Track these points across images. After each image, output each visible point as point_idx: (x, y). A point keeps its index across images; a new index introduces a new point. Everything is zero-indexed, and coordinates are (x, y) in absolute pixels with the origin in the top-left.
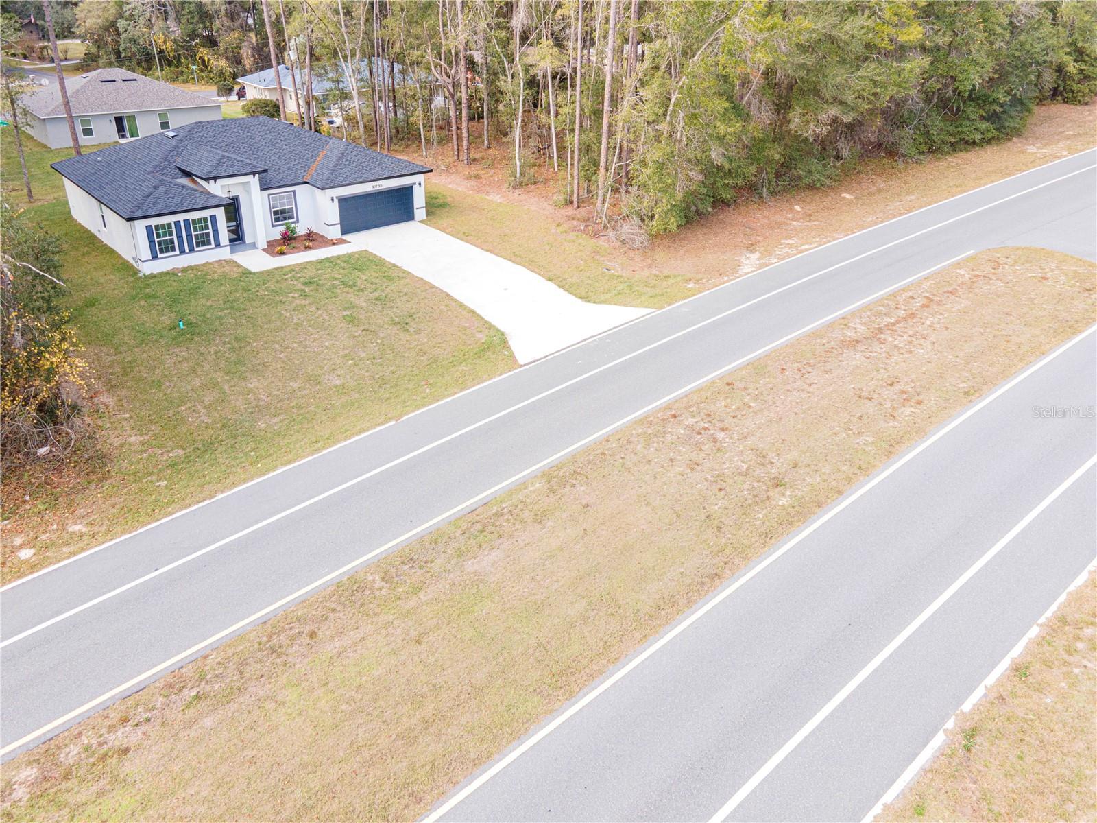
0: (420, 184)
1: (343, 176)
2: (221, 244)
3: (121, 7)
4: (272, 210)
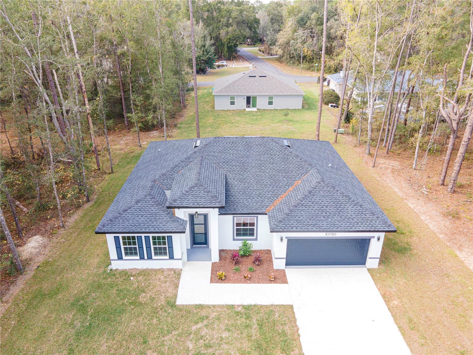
0: (379, 239)
1: (297, 220)
2: (175, 258)
3: (294, 33)
4: (235, 228)
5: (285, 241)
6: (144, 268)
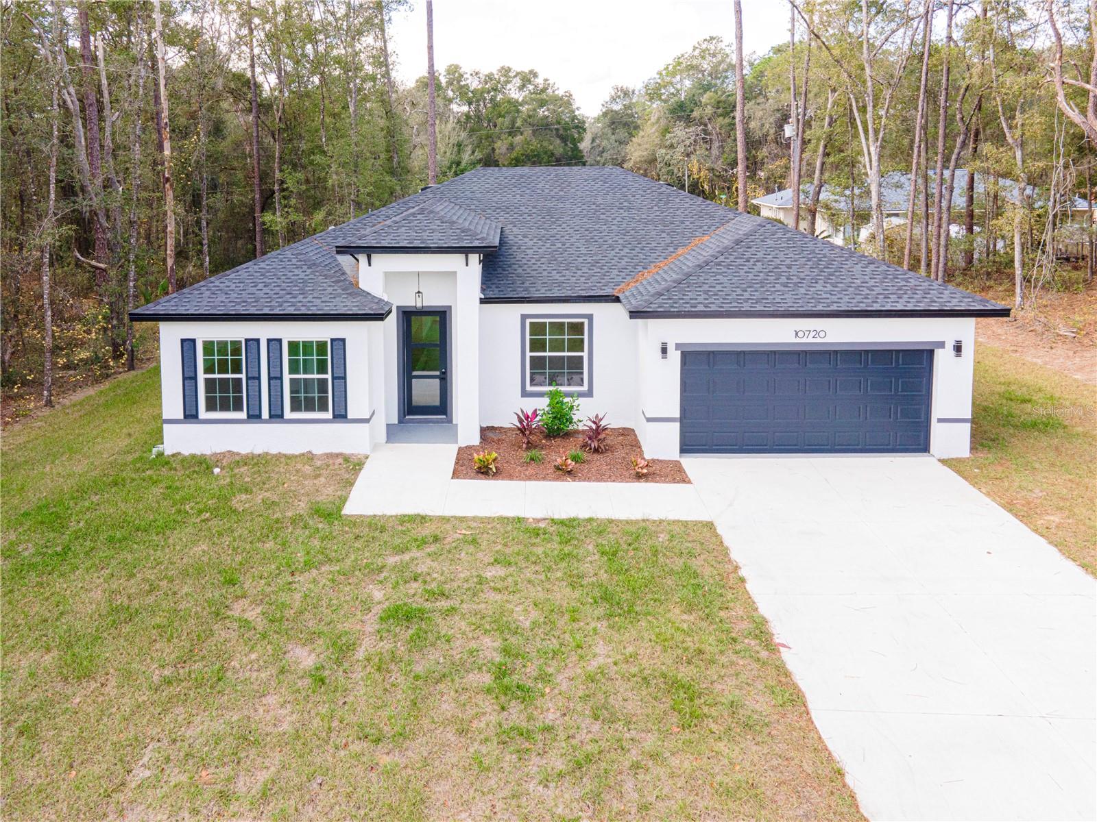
1: (706, 292)
2: (349, 418)
3: (664, 136)
4: (529, 354)
5: (675, 357)
6: (258, 451)
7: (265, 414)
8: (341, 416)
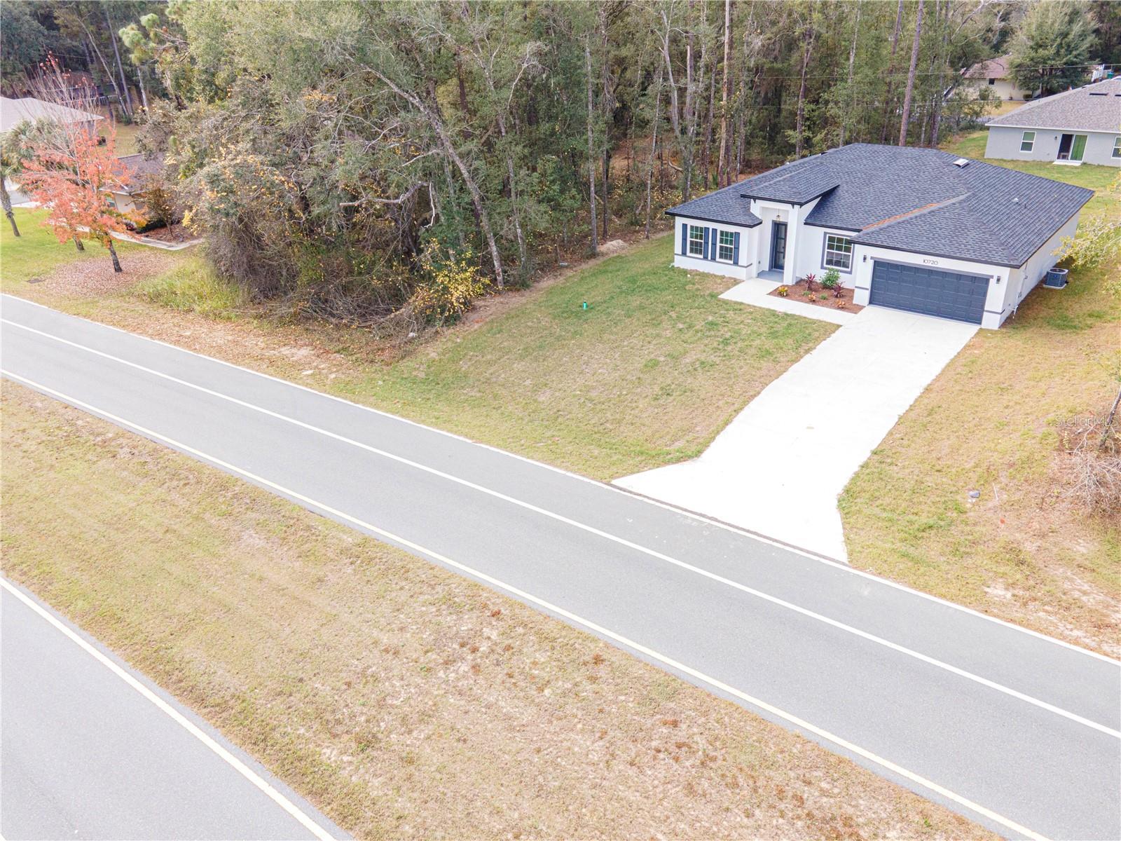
0: (998, 280)
1: (889, 236)
2: (739, 264)
4: (826, 250)
5: (870, 263)
6: (705, 271)
7: (709, 258)
8: (736, 263)
